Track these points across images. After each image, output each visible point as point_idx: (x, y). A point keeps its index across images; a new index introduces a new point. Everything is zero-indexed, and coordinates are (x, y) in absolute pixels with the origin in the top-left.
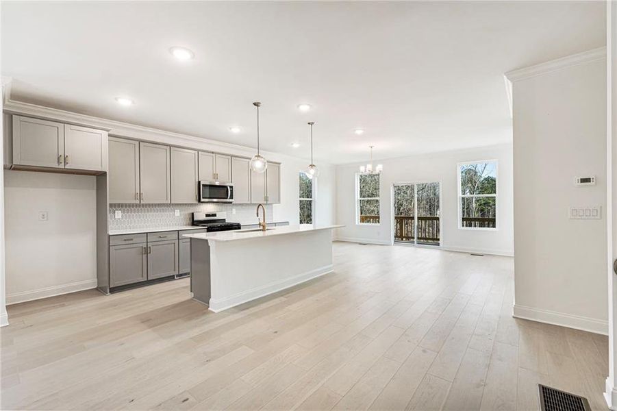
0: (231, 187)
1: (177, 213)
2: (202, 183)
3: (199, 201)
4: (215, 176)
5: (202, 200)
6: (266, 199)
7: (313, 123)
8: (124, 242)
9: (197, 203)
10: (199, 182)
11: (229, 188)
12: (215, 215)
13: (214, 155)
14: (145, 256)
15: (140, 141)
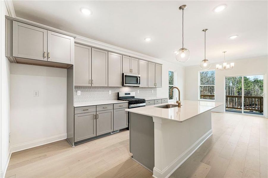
0: (139, 77)
1: (110, 92)
2: (125, 75)
3: (123, 85)
4: (131, 71)
5: (125, 85)
6: (155, 84)
7: (206, 30)
8: (83, 112)
9: (122, 86)
10: (123, 74)
11: (138, 77)
12: (129, 94)
13: (130, 57)
14: (95, 120)
15: (92, 47)
